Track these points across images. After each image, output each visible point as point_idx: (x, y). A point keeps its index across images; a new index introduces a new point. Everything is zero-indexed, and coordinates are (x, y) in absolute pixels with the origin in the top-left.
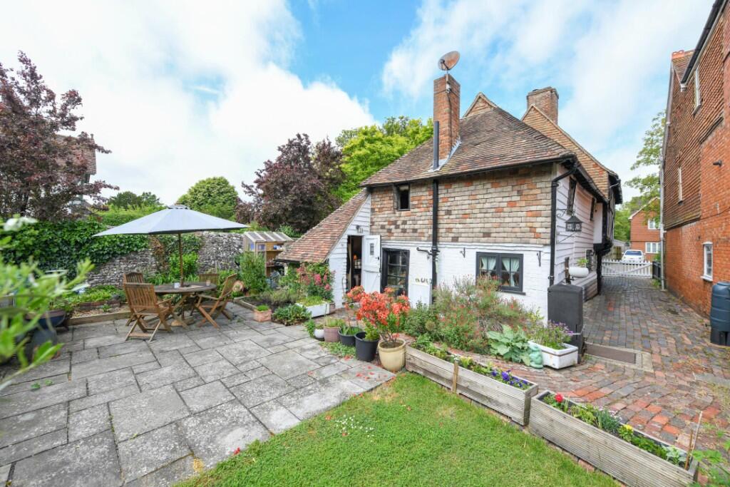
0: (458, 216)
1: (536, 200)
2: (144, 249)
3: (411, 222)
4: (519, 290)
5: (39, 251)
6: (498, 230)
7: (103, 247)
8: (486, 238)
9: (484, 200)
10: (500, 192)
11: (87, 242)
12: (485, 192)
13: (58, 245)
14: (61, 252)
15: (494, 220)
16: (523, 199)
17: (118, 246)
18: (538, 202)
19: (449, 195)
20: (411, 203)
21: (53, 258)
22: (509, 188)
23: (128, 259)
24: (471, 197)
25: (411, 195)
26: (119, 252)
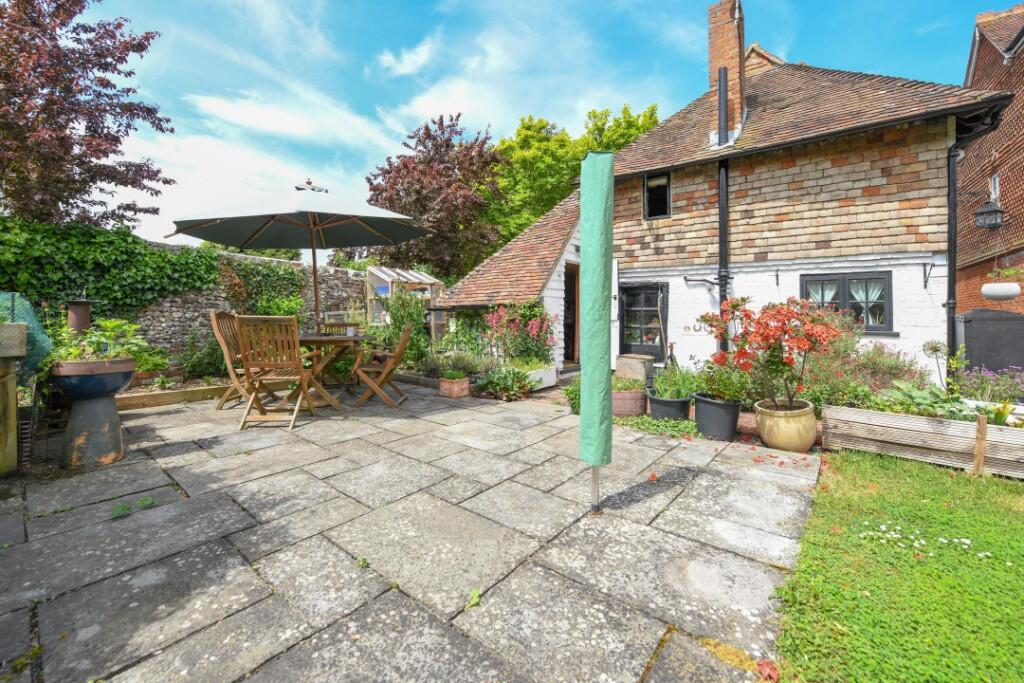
0: (767, 219)
1: (917, 182)
2: (212, 285)
3: (673, 236)
4: (886, 328)
5: (26, 275)
6: (844, 235)
7: (144, 277)
8: (822, 251)
9: (818, 189)
10: (848, 173)
11: (114, 266)
12: (819, 175)
13: (61, 269)
14: (66, 282)
15: (837, 220)
16: (894, 181)
17: (169, 277)
18: (922, 184)
19: (749, 186)
20: (672, 205)
21: (51, 291)
22: (866, 165)
23: (185, 302)
24: (793, 186)
25: (673, 192)
26: (172, 288)
